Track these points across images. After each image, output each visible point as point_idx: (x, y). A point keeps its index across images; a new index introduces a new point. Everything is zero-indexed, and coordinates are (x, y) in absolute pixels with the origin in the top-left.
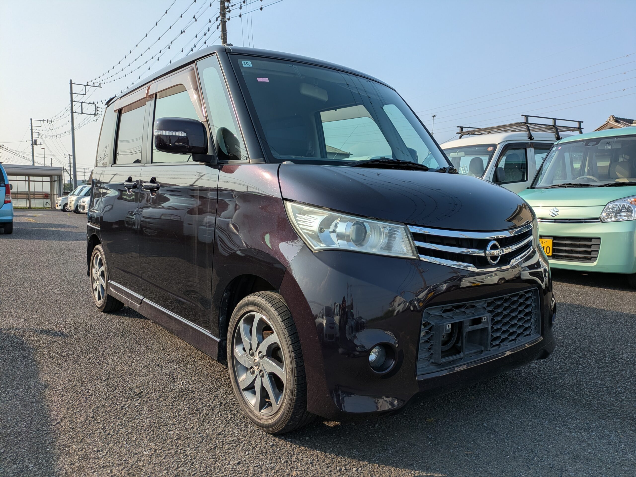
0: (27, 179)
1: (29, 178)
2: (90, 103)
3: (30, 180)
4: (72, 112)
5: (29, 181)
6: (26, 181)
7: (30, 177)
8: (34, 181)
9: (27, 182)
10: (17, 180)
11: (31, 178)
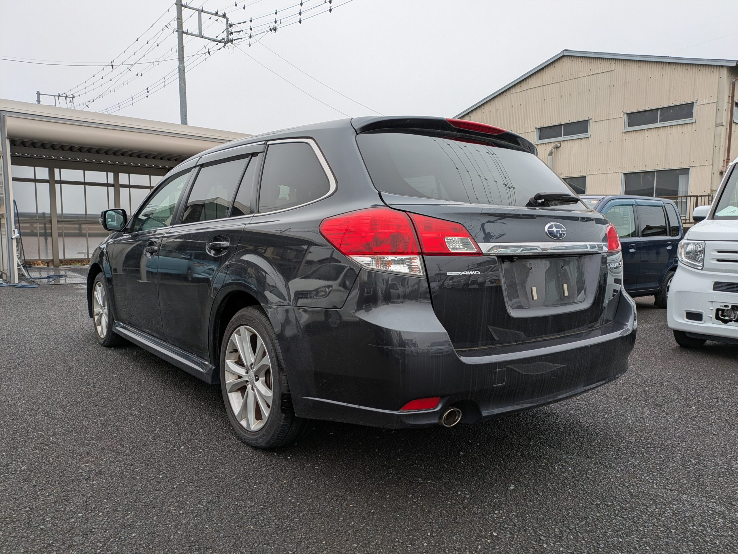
0: (111, 181)
1: (116, 178)
2: (216, 14)
3: (121, 182)
4: (181, 32)
5: (117, 186)
6: (107, 185)
7: (121, 175)
8: (130, 186)
9: (111, 189)
10: (85, 184)
11: (123, 178)
